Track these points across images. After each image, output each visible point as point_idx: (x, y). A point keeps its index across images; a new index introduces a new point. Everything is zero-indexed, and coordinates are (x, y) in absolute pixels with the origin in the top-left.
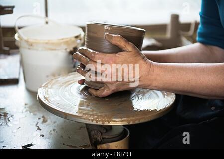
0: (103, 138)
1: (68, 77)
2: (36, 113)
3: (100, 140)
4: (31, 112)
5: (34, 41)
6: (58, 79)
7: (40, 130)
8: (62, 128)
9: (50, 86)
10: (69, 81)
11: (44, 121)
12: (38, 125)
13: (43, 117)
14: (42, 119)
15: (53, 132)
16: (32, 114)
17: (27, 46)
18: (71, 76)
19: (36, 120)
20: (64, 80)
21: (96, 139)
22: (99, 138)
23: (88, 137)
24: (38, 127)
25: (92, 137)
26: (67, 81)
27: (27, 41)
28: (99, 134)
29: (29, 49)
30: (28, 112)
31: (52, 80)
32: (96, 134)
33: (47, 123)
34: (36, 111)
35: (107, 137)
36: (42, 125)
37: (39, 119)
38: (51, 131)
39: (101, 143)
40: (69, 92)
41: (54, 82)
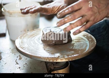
0: (54, 68)
1: (34, 32)
2: (15, 53)
3: (53, 69)
4: (12, 53)
5: (13, 12)
6: (28, 33)
7: (18, 64)
8: (31, 63)
9: (22, 38)
10: (34, 34)
11: (20, 59)
12: (16, 61)
13: (19, 56)
14: (19, 57)
15: (25, 65)
16: (13, 54)
17: (9, 15)
18: (35, 31)
19: (16, 58)
20: (31, 33)
21: (51, 68)
22: (52, 68)
23: (46, 67)
24: (17, 62)
25: (48, 67)
26: (33, 34)
27: (8, 12)
28: (52, 65)
29: (10, 16)
30: (11, 53)
31: (24, 34)
32: (50, 66)
33: (22, 60)
34: (15, 52)
35: (57, 67)
36: (19, 61)
37: (17, 57)
38: (24, 65)
39: (53, 70)
40: (33, 41)
41: (25, 35)
